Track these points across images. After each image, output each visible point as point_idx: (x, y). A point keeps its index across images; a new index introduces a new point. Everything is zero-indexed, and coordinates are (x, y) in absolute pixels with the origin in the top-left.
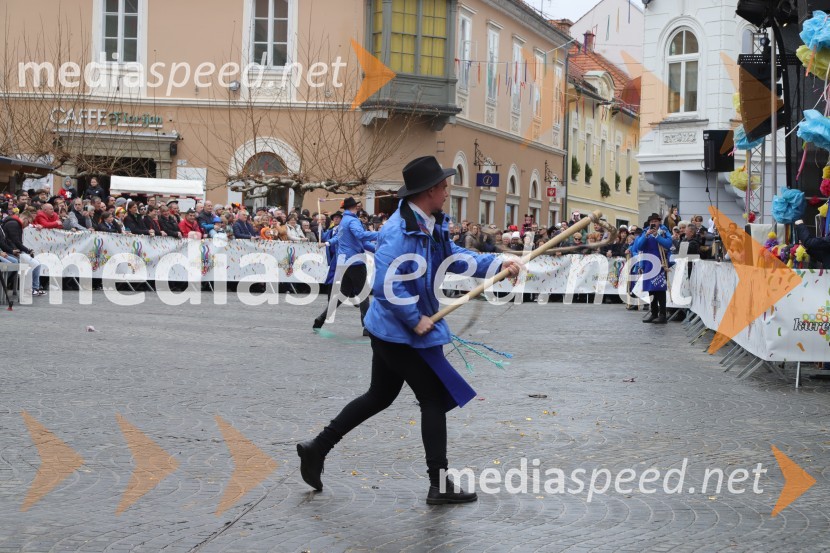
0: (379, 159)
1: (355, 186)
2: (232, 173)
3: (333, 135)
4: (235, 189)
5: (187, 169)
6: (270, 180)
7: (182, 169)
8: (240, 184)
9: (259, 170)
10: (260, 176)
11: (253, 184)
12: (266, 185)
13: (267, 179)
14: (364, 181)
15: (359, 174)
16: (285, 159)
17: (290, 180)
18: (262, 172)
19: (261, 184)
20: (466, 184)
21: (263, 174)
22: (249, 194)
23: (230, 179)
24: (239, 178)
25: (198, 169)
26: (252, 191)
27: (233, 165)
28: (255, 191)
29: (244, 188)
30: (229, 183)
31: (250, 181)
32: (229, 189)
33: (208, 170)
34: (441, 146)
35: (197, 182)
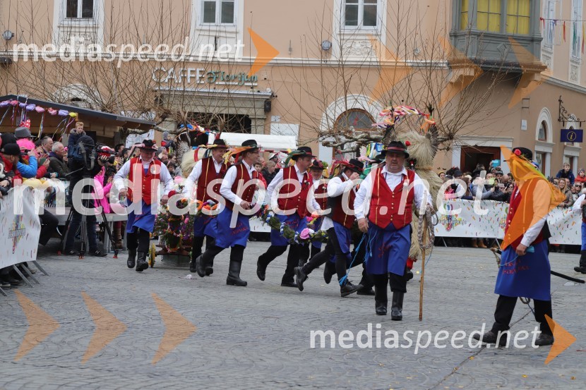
0: (466, 115)
1: (442, 142)
2: (324, 129)
3: (421, 92)
4: (326, 144)
5: (280, 125)
6: (360, 136)
7: (276, 125)
8: (331, 139)
9: (349, 126)
10: (350, 132)
11: (343, 139)
12: (356, 140)
13: (357, 134)
14: (451, 137)
15: (446, 129)
16: (374, 115)
17: (379, 136)
18: (352, 128)
19: (352, 139)
20: (550, 140)
21: (354, 130)
22: (339, 149)
23: (321, 134)
24: (330, 133)
25: (290, 125)
26: (342, 146)
27: (325, 121)
28: (345, 146)
29: (334, 143)
30: (321, 139)
31: (341, 137)
32: (320, 144)
33: (300, 126)
34: (526, 103)
35: (290, 137)
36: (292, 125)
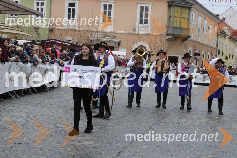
0: (170, 48)
3: (159, 42)
7: (121, 49)
16: (146, 47)
17: (147, 53)
27: (133, 48)
33: (127, 50)
34: (185, 45)
35: (124, 52)
36: (125, 49)
